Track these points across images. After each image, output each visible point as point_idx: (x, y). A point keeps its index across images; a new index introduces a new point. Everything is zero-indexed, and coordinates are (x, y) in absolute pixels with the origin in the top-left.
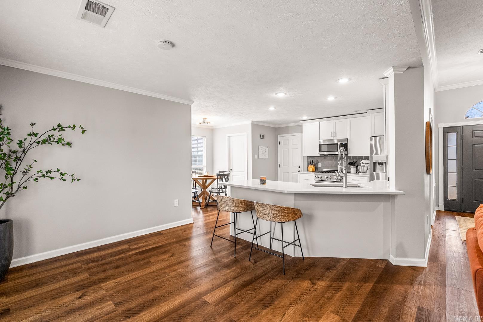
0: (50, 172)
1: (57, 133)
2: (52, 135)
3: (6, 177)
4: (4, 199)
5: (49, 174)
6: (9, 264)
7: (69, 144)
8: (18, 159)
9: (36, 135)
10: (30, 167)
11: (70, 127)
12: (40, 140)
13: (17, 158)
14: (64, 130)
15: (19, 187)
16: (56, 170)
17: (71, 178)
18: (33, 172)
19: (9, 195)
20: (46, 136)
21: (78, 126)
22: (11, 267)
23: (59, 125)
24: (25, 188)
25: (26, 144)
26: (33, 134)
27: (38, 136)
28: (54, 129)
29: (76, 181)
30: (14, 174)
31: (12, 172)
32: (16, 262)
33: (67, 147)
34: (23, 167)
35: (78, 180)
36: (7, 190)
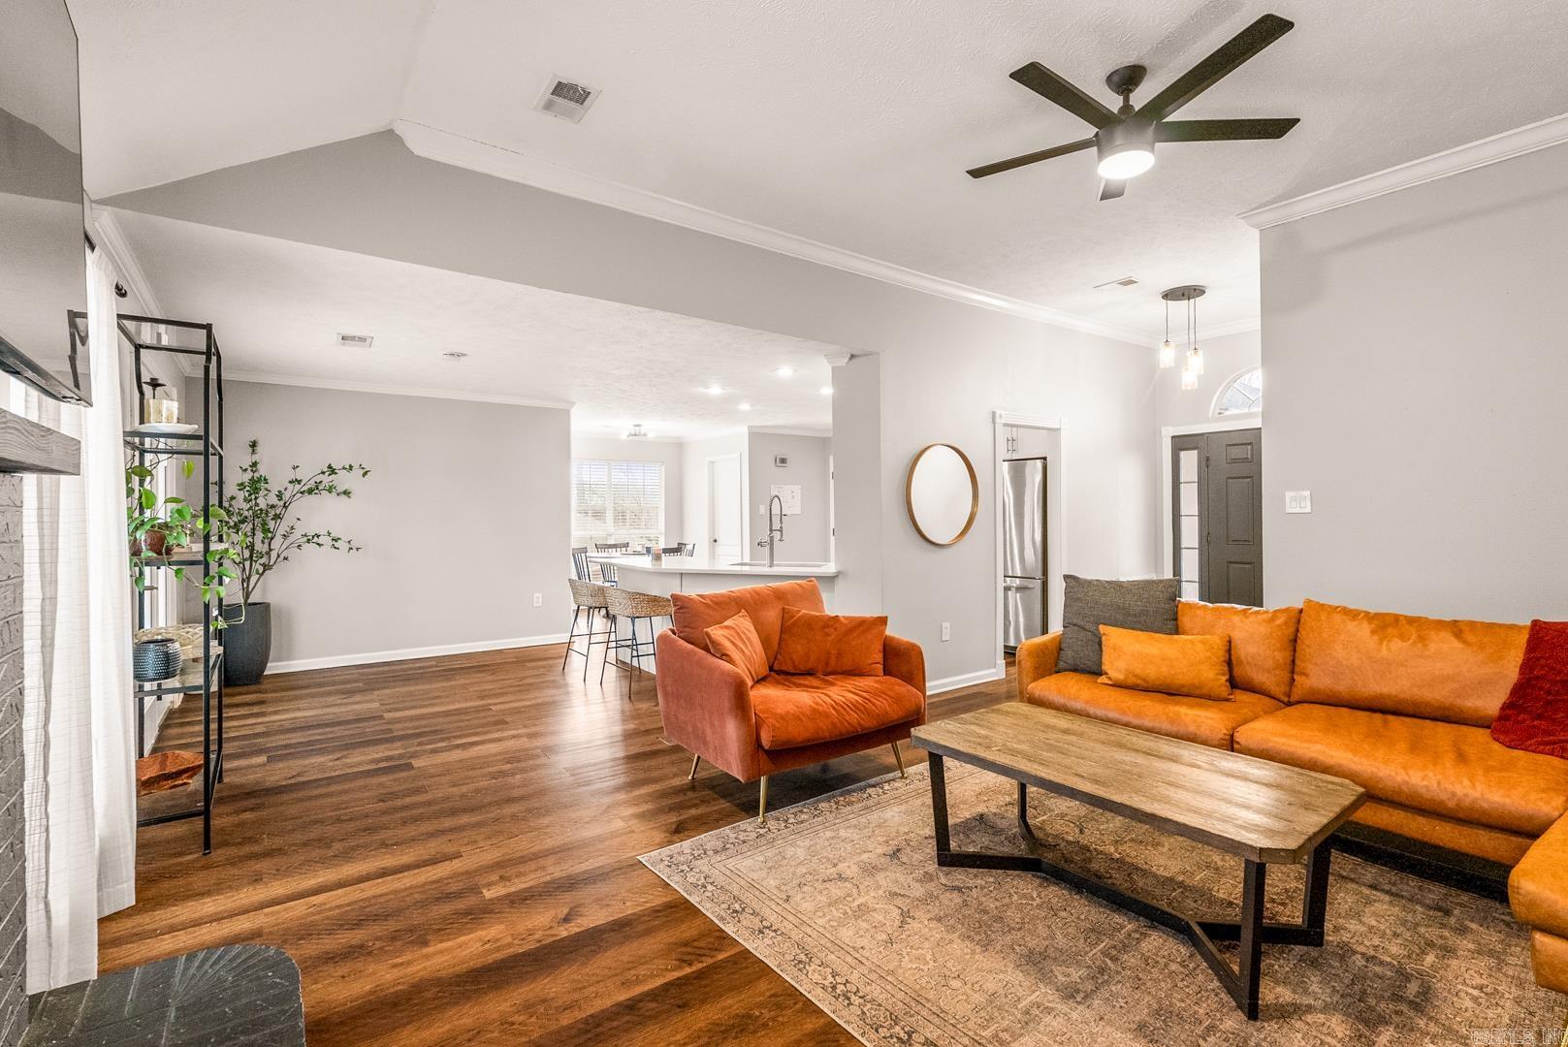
0: (318, 536)
1: (326, 479)
2: (321, 482)
3: (263, 542)
4: (260, 572)
5: (316, 539)
6: (263, 666)
7: (346, 493)
8: (277, 517)
9: (299, 482)
10: (292, 528)
11: (344, 468)
12: (305, 488)
13: (275, 515)
14: (336, 473)
15: (278, 556)
16: (326, 533)
17: (348, 546)
18: (297, 534)
19: (267, 567)
20: (312, 482)
21: (356, 466)
22: (265, 673)
23: (330, 467)
24: (286, 559)
25: (287, 496)
26: (296, 480)
27: (302, 484)
28: (323, 473)
29: (354, 551)
30: (272, 539)
31: (270, 535)
32: (273, 668)
33: (344, 497)
34: (283, 528)
35: (357, 549)
36: (264, 560)
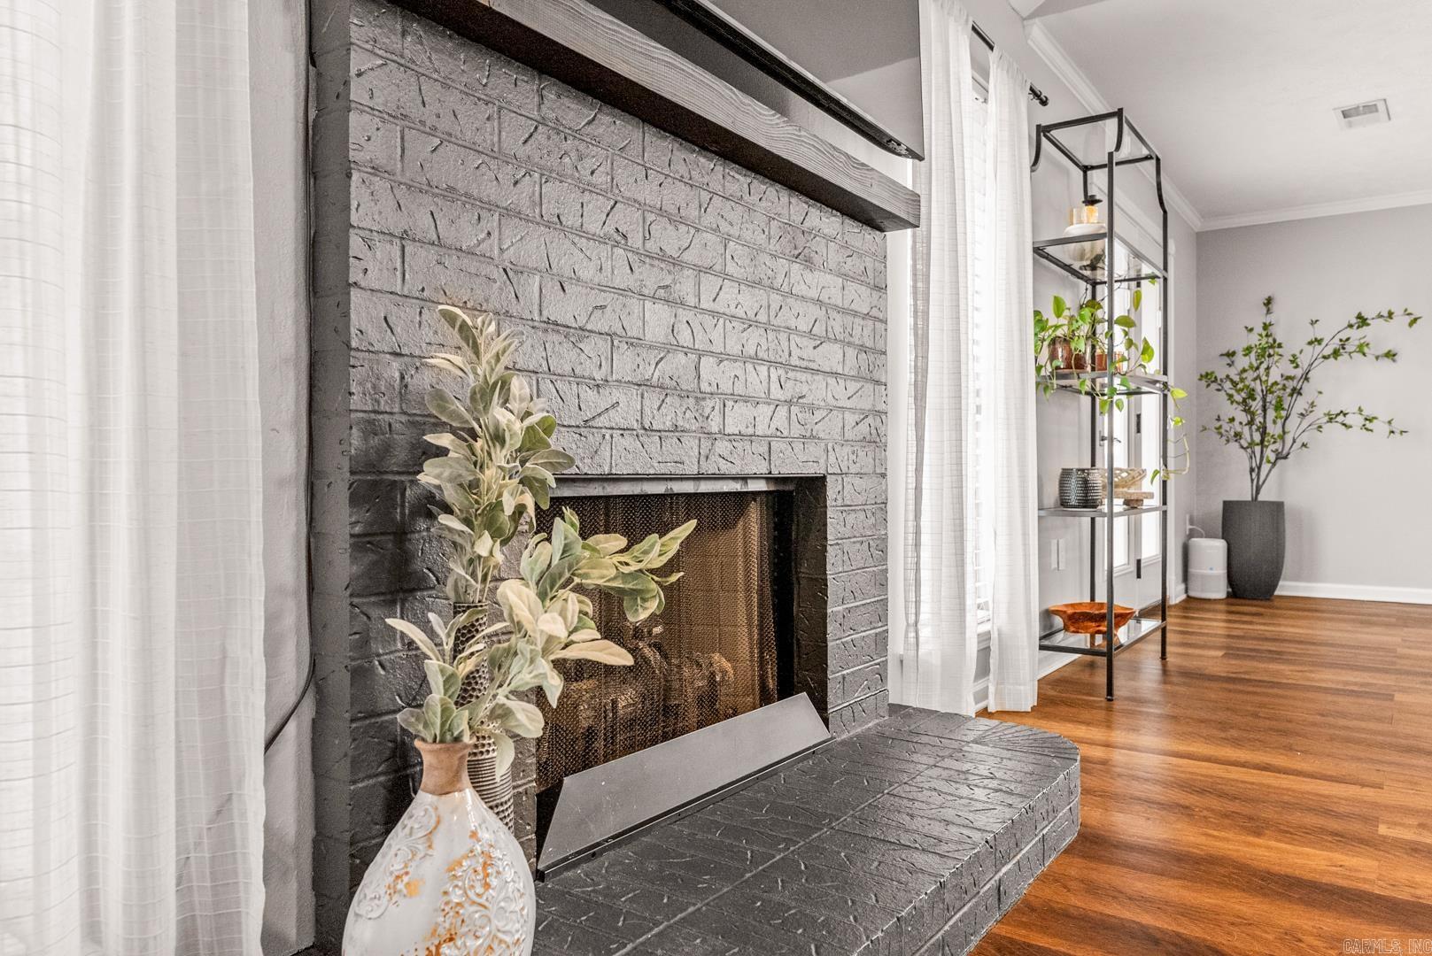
0: (1345, 415)
1: (1356, 335)
2: (1348, 339)
3: (1275, 422)
4: (1273, 461)
5: (1340, 418)
6: (1275, 587)
7: (1390, 355)
8: (1296, 392)
9: (1319, 341)
10: (1312, 405)
11: (1380, 316)
12: (1328, 351)
13: (1294, 390)
14: (1368, 325)
15: (1294, 441)
16: (1356, 410)
17: (1387, 428)
18: (1319, 413)
19: (1281, 456)
20: (1336, 340)
21: (1398, 311)
22: (1276, 593)
23: (1359, 317)
24: (1304, 445)
25: (1304, 361)
26: (1316, 339)
27: (1324, 344)
28: (1351, 326)
29: (1397, 435)
30: (1287, 418)
31: (1284, 413)
32: (1286, 588)
33: (1387, 361)
34: (1300, 404)
35: (1402, 432)
36: (1278, 446)
